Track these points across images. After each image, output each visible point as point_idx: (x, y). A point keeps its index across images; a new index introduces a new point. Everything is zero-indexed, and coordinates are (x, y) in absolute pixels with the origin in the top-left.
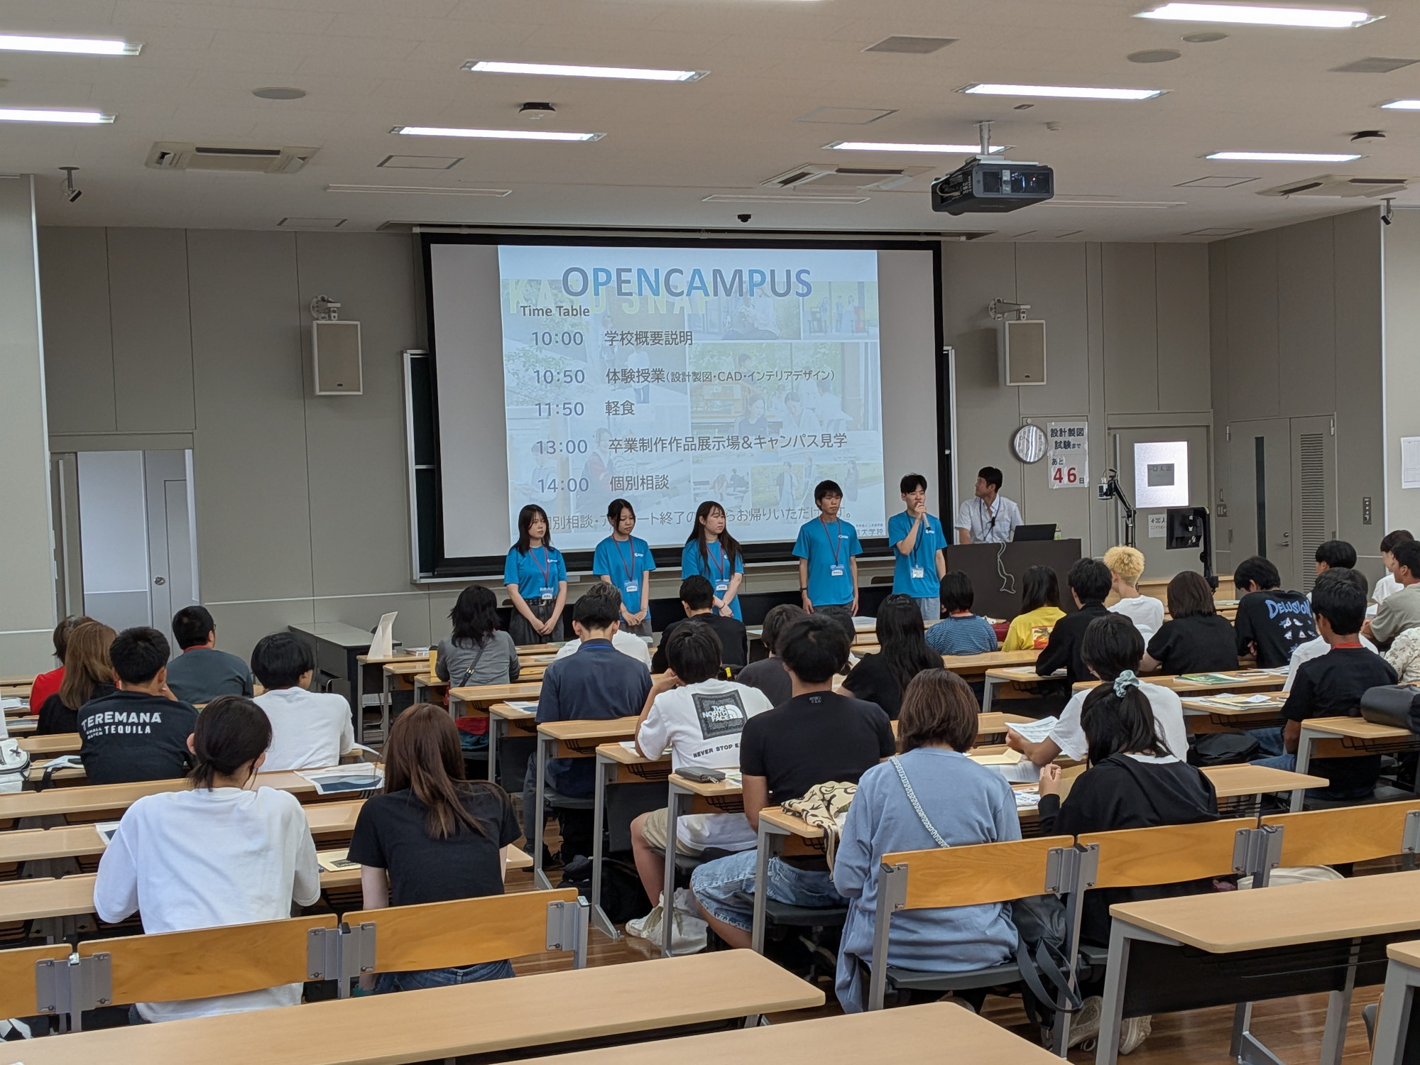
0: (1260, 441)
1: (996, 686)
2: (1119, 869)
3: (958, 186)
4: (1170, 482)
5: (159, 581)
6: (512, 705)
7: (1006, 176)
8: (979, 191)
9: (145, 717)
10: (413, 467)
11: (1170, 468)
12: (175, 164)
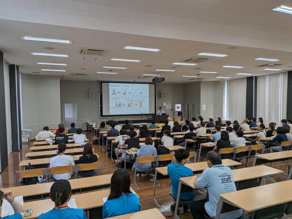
0: (188, 105)
1: (156, 133)
2: (162, 159)
3: (155, 80)
4: (179, 108)
5: (74, 116)
6: (105, 134)
7: (160, 79)
8: (157, 80)
9: (62, 137)
10: (100, 106)
11: (179, 107)
12: (74, 75)
